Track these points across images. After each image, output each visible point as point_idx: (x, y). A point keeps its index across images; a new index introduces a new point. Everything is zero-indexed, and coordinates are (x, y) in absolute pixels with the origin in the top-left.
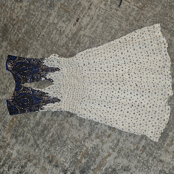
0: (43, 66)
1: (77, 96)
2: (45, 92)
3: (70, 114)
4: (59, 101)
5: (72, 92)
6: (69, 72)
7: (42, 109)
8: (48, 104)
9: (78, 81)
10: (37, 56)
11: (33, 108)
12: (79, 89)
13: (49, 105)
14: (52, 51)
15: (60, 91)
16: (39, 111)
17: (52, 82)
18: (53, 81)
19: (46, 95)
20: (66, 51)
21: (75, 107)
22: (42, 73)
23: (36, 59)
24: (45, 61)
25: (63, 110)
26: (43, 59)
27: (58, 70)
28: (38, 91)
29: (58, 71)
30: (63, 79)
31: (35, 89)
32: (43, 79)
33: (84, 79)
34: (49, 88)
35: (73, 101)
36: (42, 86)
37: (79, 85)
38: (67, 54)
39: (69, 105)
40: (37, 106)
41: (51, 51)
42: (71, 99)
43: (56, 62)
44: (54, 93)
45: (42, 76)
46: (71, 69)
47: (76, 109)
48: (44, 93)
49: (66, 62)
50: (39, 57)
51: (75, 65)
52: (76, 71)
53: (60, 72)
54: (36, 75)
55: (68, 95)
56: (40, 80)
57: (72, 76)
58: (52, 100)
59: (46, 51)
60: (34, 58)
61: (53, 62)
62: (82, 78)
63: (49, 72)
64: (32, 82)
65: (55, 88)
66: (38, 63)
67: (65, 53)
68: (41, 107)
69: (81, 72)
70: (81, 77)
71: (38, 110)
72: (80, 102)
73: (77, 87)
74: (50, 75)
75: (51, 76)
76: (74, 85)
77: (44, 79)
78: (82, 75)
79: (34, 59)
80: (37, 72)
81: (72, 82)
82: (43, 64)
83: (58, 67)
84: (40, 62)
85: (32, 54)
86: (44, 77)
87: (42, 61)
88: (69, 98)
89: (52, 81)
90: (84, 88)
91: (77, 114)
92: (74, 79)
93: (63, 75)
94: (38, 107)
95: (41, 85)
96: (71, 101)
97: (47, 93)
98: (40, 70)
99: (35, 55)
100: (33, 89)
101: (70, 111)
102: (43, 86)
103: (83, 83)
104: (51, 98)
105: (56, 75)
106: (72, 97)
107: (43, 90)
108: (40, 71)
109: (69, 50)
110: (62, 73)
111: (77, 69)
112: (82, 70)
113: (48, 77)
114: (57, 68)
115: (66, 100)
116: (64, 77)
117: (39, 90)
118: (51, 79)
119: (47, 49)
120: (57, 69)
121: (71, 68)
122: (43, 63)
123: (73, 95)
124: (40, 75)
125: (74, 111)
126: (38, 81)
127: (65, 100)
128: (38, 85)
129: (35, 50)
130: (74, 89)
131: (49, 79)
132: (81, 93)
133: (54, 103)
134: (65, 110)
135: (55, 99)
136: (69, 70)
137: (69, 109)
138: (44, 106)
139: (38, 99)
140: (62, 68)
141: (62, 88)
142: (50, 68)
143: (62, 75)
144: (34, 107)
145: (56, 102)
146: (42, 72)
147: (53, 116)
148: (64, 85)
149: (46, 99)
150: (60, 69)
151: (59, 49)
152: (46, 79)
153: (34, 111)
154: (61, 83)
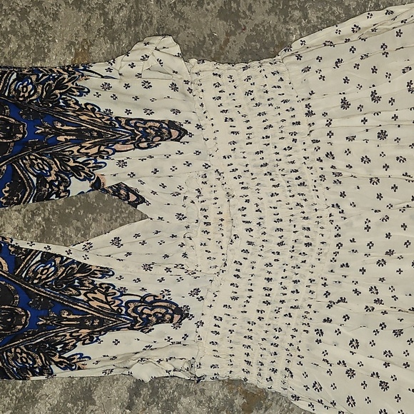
0: (81, 109)
1: (291, 287)
2: (93, 262)
3: (246, 394)
4: (177, 317)
5: (260, 263)
6: (241, 145)
7: (69, 365)
8: (109, 337)
9: (298, 199)
10: (41, 52)
11: (15, 359)
12: (308, 245)
13: (116, 342)
14: (136, 25)
15: (183, 261)
16: (51, 373)
17: (134, 204)
18: (141, 200)
19: (98, 281)
20: (221, 27)
21: (283, 355)
22: (75, 149)
23: (35, 71)
24: (93, 83)
25: (210, 373)
26: (78, 69)
27: (175, 133)
28: (48, 258)
29: (177, 140)
30: (205, 190)
31: (24, 245)
32: (78, 186)
33: (339, 188)
34: (117, 242)
35: (266, 320)
36: (70, 231)
37: (306, 223)
38: (227, 41)
39: (247, 342)
40: (39, 348)
41: (129, 25)
42: (255, 304)
43: (161, 87)
44: (148, 267)
45: (76, 171)
46: (258, 131)
47: (293, 367)
48: (84, 268)
49: (228, 88)
50: (56, 59)
51: (288, 106)
52: (291, 144)
53: (188, 147)
54: (32, 165)
55: (235, 280)
56: (58, 195)
57: (265, 170)
58: (135, 310)
59: (98, 23)
60: (23, 62)
61: (146, 84)
62: (331, 185)
63: (118, 147)
64: (8, 204)
65: (153, 241)
66: (50, 92)
67: (215, 40)
68: (64, 350)
69: (325, 149)
70: (322, 177)
71: (45, 370)
72: (317, 323)
73: (294, 236)
74: (122, 164)
75: (128, 169)
76: (279, 225)
77: (86, 186)
78: (327, 163)
79: (20, 69)
80: (46, 145)
81: (265, 205)
82: (82, 101)
83: (172, 117)
84: (60, 85)
85: (9, 42)
86: (88, 178)
87: (73, 80)
88: (241, 301)
89: (133, 198)
90: (345, 240)
91: (297, 398)
92: (274, 190)
93: (206, 166)
94: (48, 350)
95: (65, 220)
96: (254, 316)
97: (105, 272)
98: (59, 132)
99: (28, 48)
100: (18, 248)
101: (252, 379)
102: (78, 229)
103: (335, 211)
104: (125, 299)
105: (165, 167)
106: (259, 294)
107: (77, 254)
108: (61, 138)
109: (242, 22)
110: (198, 153)
111: (296, 128)
112: (330, 134)
113: (110, 173)
114: (172, 124)
115: (227, 311)
116: (212, 177)
117: (55, 249)
118: (128, 189)
119: (105, 14)
120: (172, 131)
121: (257, 123)
122: (82, 91)
123: (269, 285)
124: (63, 162)
125: (277, 378)
126: (48, 198)
127: (220, 311)
128: (47, 220)
129: (31, 18)
130: (277, 249)
131: (119, 186)
132: (322, 269)
133: (146, 326)
134: (223, 373)
135: (151, 305)
136: (241, 138)
137: (245, 366)
138: (80, 348)
139: (47, 305)
140: (199, 126)
141: (199, 238)
142: (128, 121)
143: (198, 164)
144: (18, 352)
145: (161, 320)
146: (78, 142)
147: (140, 403)
148: (207, 224)
149: (94, 304)
150: (185, 127)
151: (180, 16)
152: (97, 185)
153: (22, 373)
154: (193, 212)
